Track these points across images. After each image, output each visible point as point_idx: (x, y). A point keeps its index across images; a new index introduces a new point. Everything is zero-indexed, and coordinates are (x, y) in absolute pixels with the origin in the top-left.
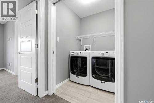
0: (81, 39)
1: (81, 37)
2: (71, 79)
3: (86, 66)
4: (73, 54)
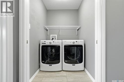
0: (48, 29)
1: (47, 27)
2: (42, 69)
3: (58, 53)
4: (45, 43)
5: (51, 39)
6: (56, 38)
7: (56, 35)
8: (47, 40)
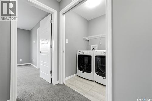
1: (88, 38)
4: (80, 53)
5: (92, 49)
6: (97, 48)
7: (97, 45)
8: (88, 50)
